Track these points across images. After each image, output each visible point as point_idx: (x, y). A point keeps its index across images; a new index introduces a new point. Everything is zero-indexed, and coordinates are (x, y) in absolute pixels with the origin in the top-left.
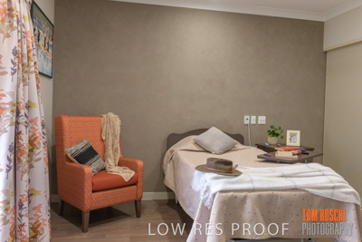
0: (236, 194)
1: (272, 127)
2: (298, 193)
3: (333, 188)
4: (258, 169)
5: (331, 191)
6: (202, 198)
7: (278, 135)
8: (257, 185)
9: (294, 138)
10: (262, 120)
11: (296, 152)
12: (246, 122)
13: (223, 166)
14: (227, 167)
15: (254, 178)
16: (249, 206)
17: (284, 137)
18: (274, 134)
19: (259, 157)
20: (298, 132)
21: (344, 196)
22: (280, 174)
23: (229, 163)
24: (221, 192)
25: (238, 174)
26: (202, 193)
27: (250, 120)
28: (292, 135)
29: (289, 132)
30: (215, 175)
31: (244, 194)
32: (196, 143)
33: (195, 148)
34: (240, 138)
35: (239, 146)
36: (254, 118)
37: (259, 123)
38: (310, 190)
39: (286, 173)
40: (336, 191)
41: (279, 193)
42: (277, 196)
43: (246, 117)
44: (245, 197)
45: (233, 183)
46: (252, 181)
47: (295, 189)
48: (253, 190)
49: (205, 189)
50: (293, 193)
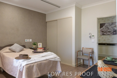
0: (31, 65)
1: (34, 42)
2: (47, 61)
3: (55, 58)
4: (35, 56)
5: (54, 59)
6: (19, 68)
7: (36, 45)
8: (37, 61)
9: (40, 45)
10: (31, 40)
11: (43, 49)
12: (26, 41)
13: (25, 56)
14: (27, 57)
15: (35, 59)
16: (35, 68)
17: (37, 45)
18: (35, 44)
19: (33, 52)
20: (41, 43)
21: (57, 59)
22: (42, 56)
23: (27, 55)
24: (26, 65)
25: (30, 58)
26: (19, 67)
27: (27, 40)
28: (40, 44)
29: (39, 44)
30: (23, 60)
31: (33, 64)
32: (10, 49)
33: (9, 51)
34: (24, 46)
35: (25, 49)
36: (28, 40)
37: (30, 41)
38: (50, 59)
39: (43, 56)
40: (56, 58)
41: (43, 62)
42: (42, 63)
43: (26, 40)
44: (34, 65)
45: (29, 61)
46: (35, 60)
47: (46, 60)
48: (36, 62)
49: (20, 65)
50: (46, 61)
